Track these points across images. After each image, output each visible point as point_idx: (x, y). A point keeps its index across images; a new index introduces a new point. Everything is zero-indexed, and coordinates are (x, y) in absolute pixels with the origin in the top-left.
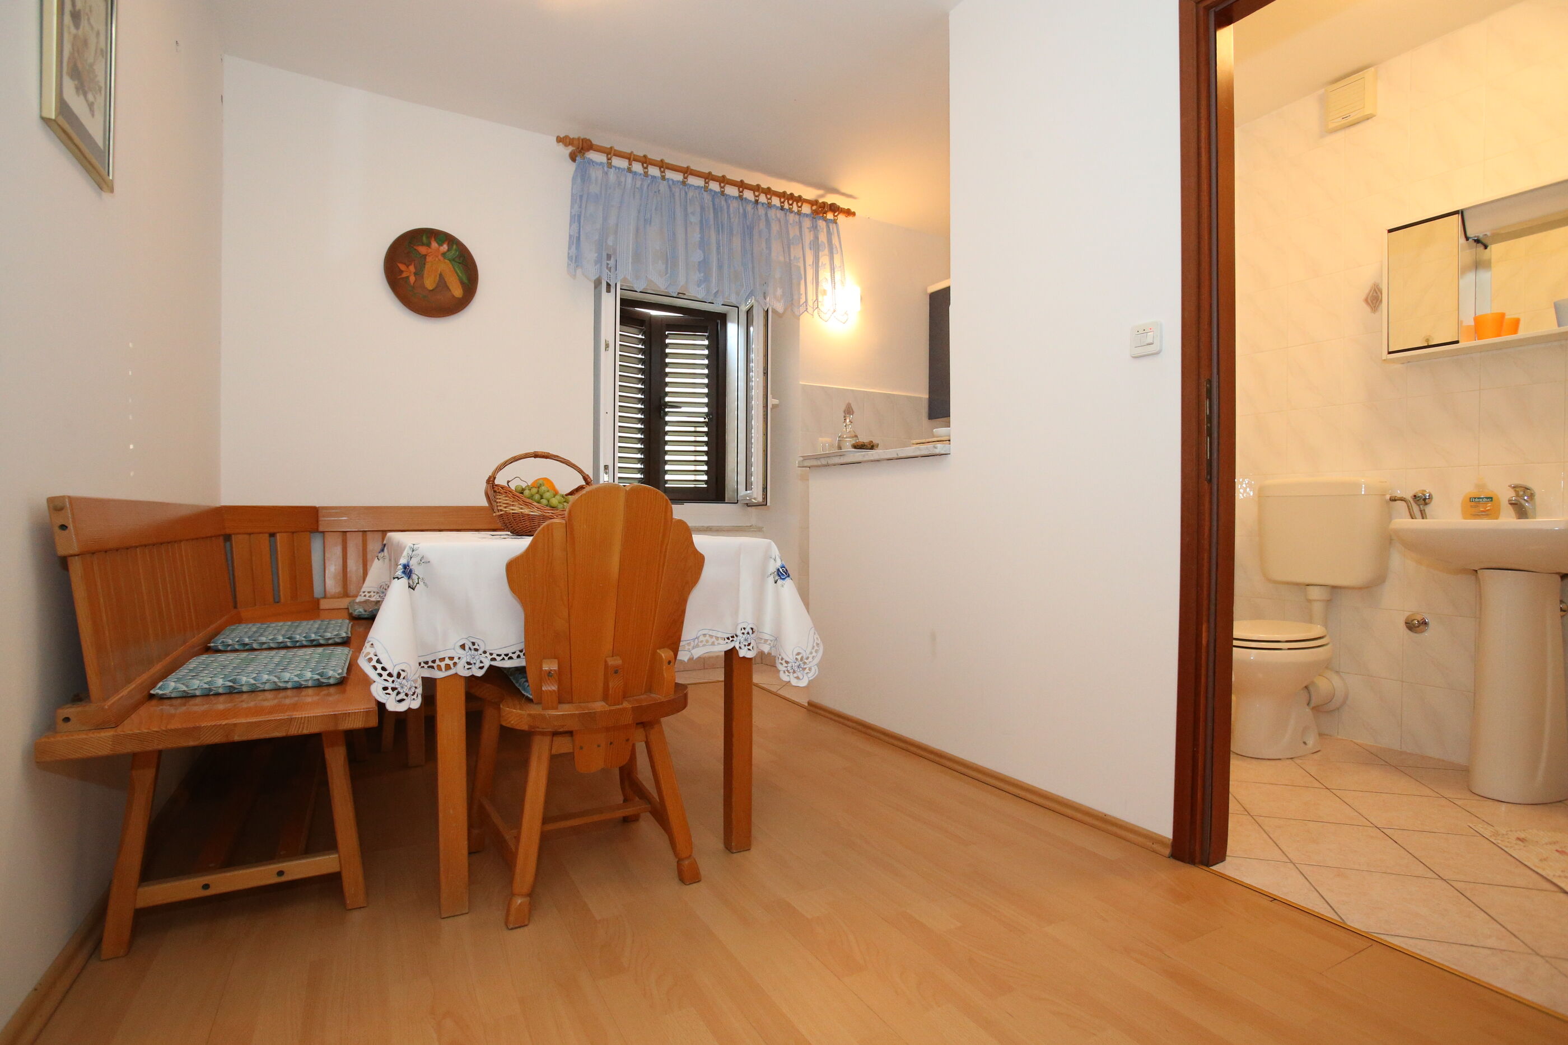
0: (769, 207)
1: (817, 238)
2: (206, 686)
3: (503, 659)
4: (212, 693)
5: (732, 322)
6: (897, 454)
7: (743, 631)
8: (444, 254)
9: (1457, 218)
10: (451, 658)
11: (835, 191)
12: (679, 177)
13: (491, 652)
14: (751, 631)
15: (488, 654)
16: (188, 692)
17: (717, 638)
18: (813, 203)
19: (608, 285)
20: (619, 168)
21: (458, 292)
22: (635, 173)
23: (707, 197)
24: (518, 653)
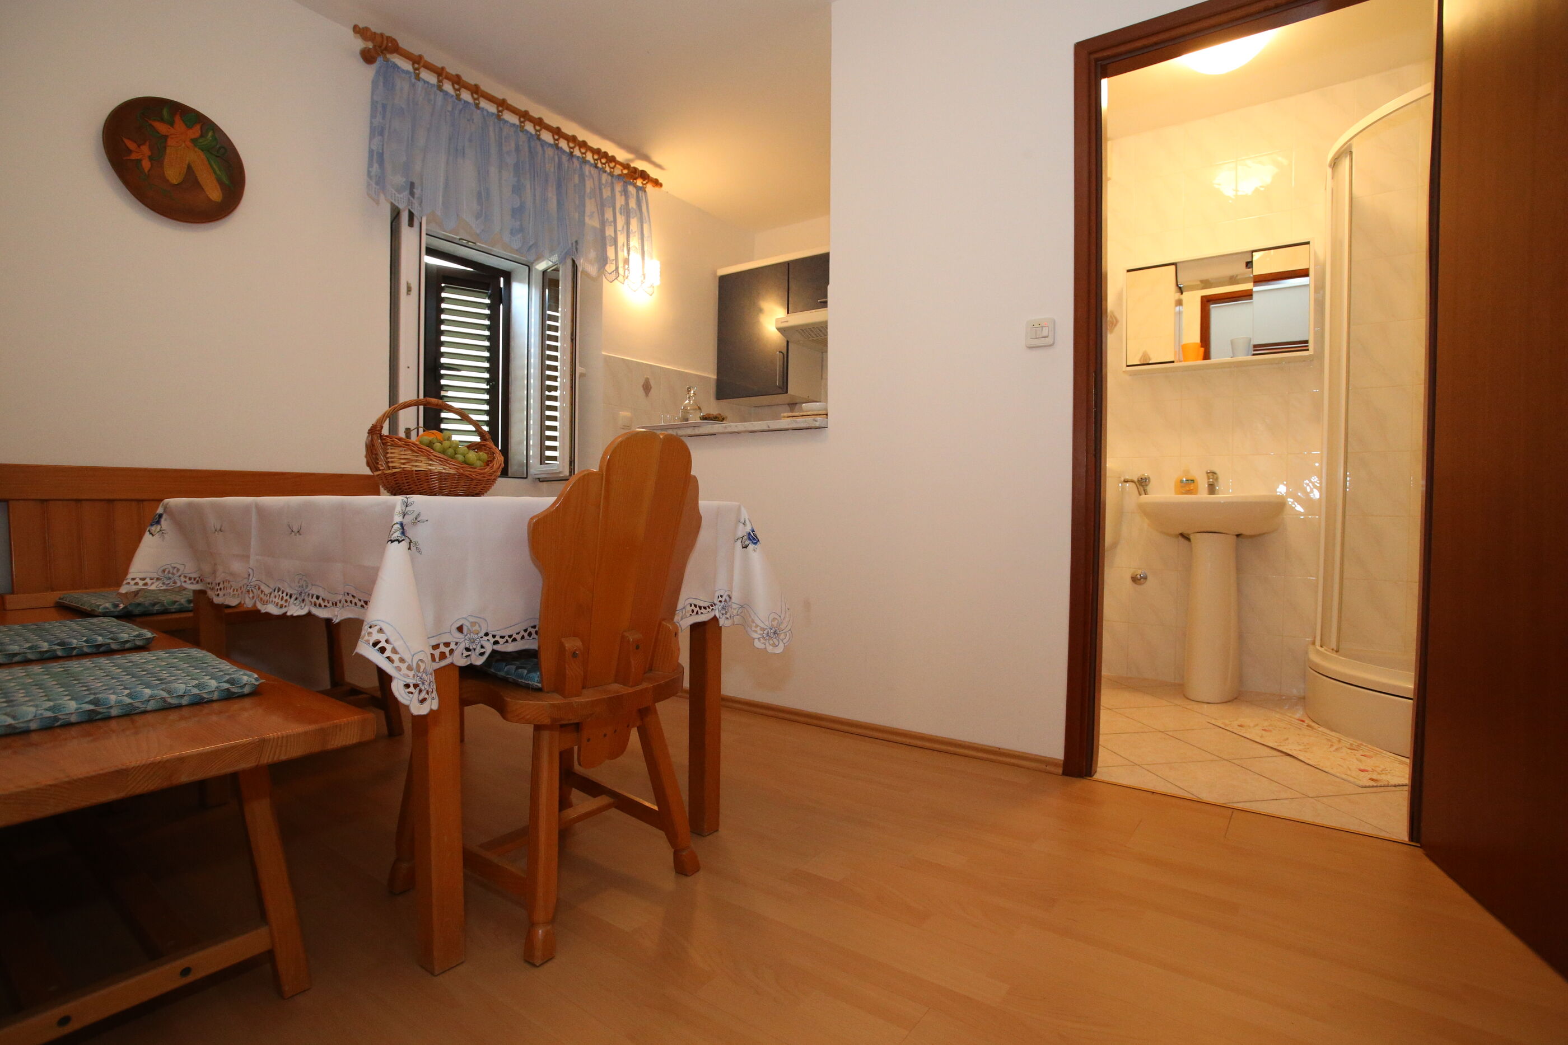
0: (583, 162)
1: (627, 204)
2: (49, 714)
3: (507, 641)
4: (58, 723)
5: (520, 281)
6: (769, 427)
7: (720, 599)
8: (194, 141)
9: (1173, 267)
10: (447, 645)
11: (646, 158)
12: (492, 109)
13: (494, 633)
14: (728, 599)
15: (490, 637)
16: (18, 726)
17: (700, 608)
18: (626, 166)
19: (411, 216)
20: (428, 83)
21: (215, 194)
22: (446, 93)
23: (523, 137)
24: (522, 633)
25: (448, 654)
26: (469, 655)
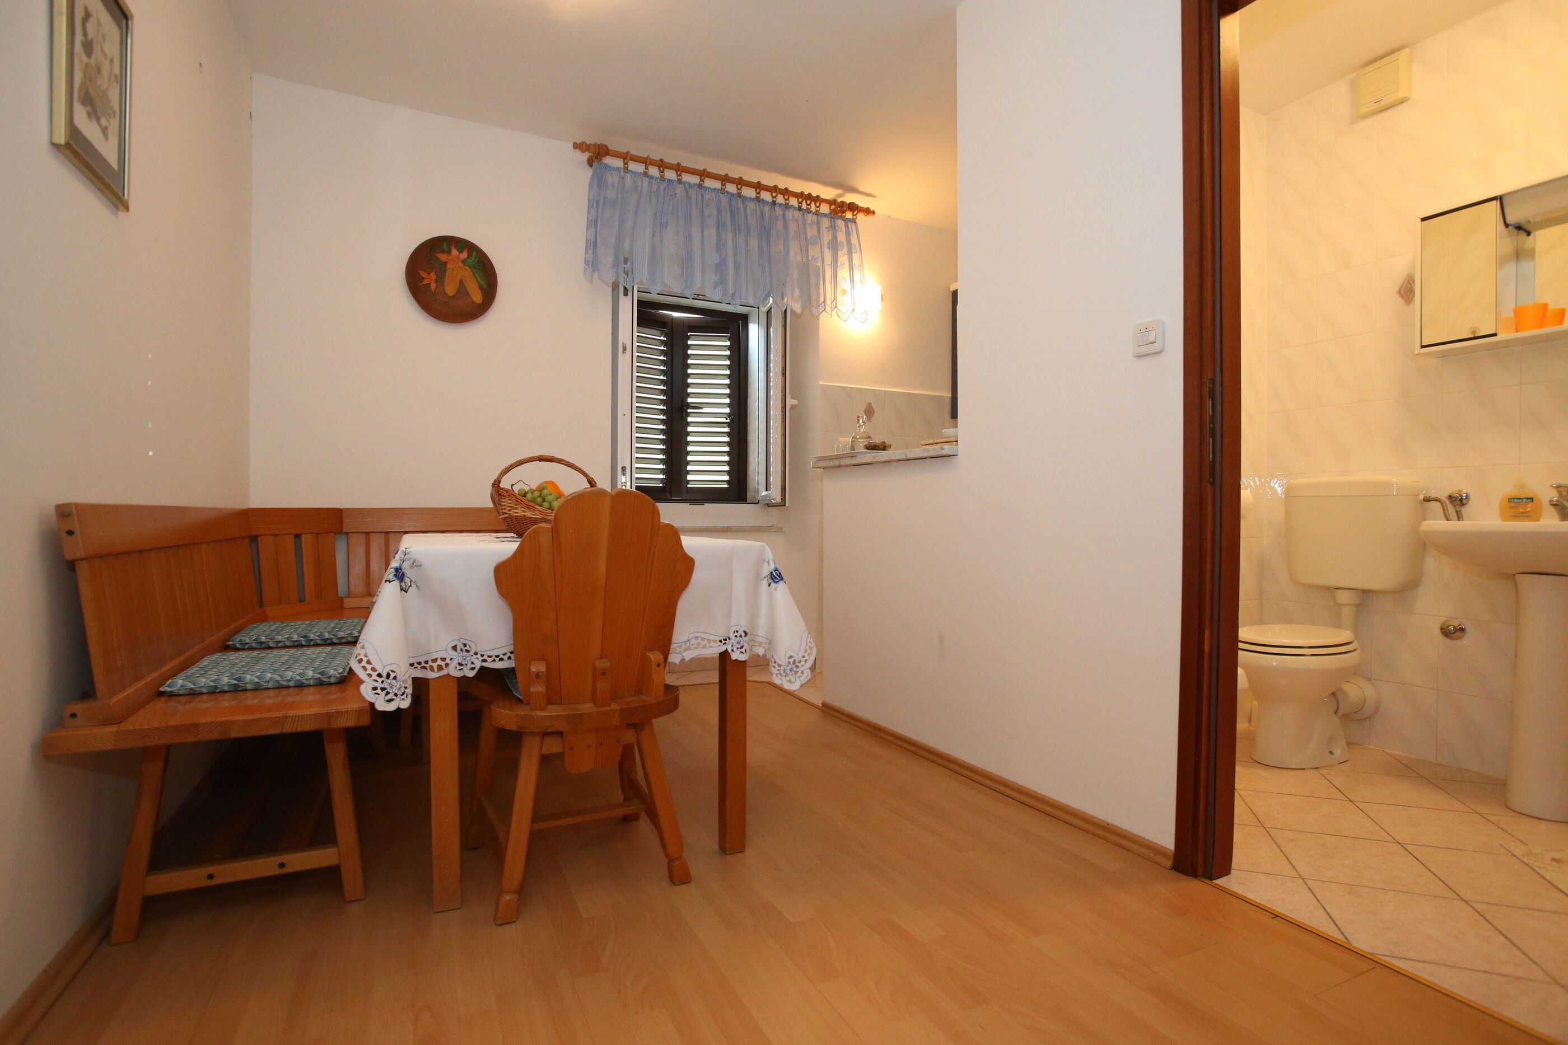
0: (786, 208)
1: (835, 237)
2: (213, 684)
3: (494, 660)
4: (218, 690)
5: (754, 323)
7: (736, 634)
8: (463, 261)
9: (1495, 204)
10: (443, 659)
11: (854, 190)
12: (695, 180)
13: (483, 653)
14: (743, 635)
15: (479, 656)
16: (196, 689)
17: (709, 641)
18: (831, 202)
19: (626, 289)
20: (635, 173)
21: (477, 297)
22: (651, 177)
23: (724, 200)
24: (509, 654)
25: (444, 667)
26: (462, 669)
